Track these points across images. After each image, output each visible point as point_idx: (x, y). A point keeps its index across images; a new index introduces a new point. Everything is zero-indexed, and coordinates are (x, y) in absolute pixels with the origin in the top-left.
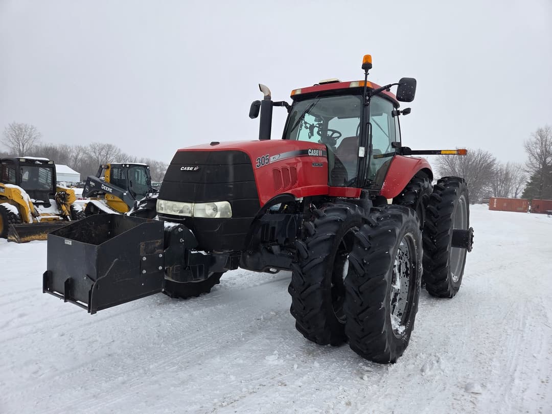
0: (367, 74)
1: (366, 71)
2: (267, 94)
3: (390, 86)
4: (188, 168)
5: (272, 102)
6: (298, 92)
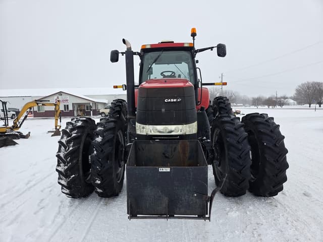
0: (194, 39)
1: (194, 38)
2: (129, 46)
3: (213, 47)
4: (172, 100)
5: (132, 51)
6: (148, 47)
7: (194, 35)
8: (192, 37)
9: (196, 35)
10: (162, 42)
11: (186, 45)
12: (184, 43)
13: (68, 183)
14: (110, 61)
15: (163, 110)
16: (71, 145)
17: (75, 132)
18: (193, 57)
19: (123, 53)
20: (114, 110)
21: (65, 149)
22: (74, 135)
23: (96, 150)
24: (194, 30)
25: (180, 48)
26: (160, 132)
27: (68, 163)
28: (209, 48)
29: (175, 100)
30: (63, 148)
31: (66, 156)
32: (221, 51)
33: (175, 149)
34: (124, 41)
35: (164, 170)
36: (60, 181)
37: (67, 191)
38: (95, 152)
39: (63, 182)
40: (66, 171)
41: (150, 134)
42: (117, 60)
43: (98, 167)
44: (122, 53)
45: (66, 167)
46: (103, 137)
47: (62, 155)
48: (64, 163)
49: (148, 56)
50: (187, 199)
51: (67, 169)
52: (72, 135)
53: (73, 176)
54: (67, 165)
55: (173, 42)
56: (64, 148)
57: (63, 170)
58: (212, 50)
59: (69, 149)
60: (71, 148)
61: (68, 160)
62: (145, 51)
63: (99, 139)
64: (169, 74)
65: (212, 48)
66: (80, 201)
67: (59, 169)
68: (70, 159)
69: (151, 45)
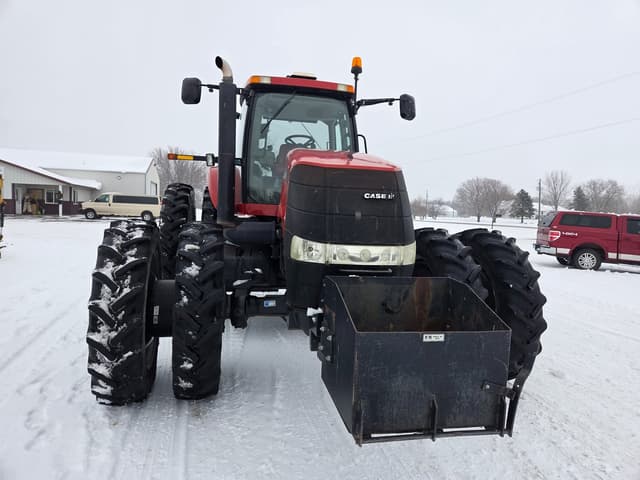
0: (356, 79)
1: (356, 76)
2: (229, 75)
3: (393, 100)
4: (378, 196)
5: (235, 86)
6: (267, 81)
7: (356, 70)
8: (353, 75)
9: (361, 72)
10: (293, 76)
11: (341, 89)
12: (336, 85)
13: (115, 371)
14: (181, 101)
15: (358, 215)
16: (127, 281)
17: (134, 252)
18: (352, 112)
19: (211, 87)
20: (174, 206)
21: (114, 290)
22: (131, 260)
23: (187, 294)
24: (357, 60)
25: (329, 92)
26: (352, 258)
27: (119, 325)
28: (386, 100)
29: (383, 196)
30: (106, 289)
31: (114, 308)
32: (407, 108)
33: (406, 294)
34: (219, 62)
35: (433, 339)
36: (95, 366)
37: (107, 390)
38: (185, 300)
39: (102, 369)
40: (112, 342)
41: (333, 262)
42: (197, 100)
43: (190, 333)
44: (209, 86)
45: (114, 334)
46: (203, 265)
47: (103, 304)
48: (110, 323)
49: (263, 99)
50: (471, 395)
51: (116, 337)
52: (126, 259)
53: (130, 353)
54: (116, 330)
55: (315, 78)
56: (109, 290)
57: (104, 342)
58: (391, 104)
59: (121, 291)
60: (126, 291)
61: (120, 317)
62: (256, 89)
63: (193, 270)
64: (304, 141)
65: (391, 101)
66: (132, 410)
67: (96, 337)
68: (124, 316)
69: (272, 78)
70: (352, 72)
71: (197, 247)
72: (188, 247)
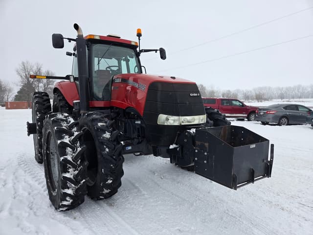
0: (139, 39)
1: (139, 38)
2: (81, 34)
3: (157, 50)
6: (98, 38)
7: (139, 35)
8: (138, 37)
9: (141, 36)
10: (110, 36)
11: (133, 43)
12: (131, 41)
13: (77, 191)
16: (78, 144)
17: (75, 129)
18: (138, 55)
19: (70, 40)
21: (73, 150)
22: (76, 134)
23: (107, 147)
24: (139, 30)
25: (127, 45)
26: (188, 122)
27: (79, 166)
28: (154, 50)
29: (196, 95)
30: (69, 150)
31: (75, 159)
32: (163, 55)
34: (76, 27)
35: (253, 147)
36: (66, 191)
37: (70, 202)
38: (107, 150)
39: (70, 191)
40: (76, 176)
41: (182, 124)
42: (62, 47)
43: (112, 165)
44: (68, 39)
45: (76, 172)
46: (111, 132)
47: (69, 158)
48: (75, 167)
51: (78, 173)
52: (74, 133)
53: (84, 180)
54: (77, 170)
55: (120, 38)
56: (71, 150)
57: (72, 177)
58: (156, 52)
59: (77, 150)
60: (79, 149)
61: (79, 163)
63: (107, 135)
64: (116, 69)
65: (156, 51)
67: (67, 176)
68: (80, 162)
69: (100, 36)
70: (137, 36)
71: (105, 124)
72: (100, 124)
